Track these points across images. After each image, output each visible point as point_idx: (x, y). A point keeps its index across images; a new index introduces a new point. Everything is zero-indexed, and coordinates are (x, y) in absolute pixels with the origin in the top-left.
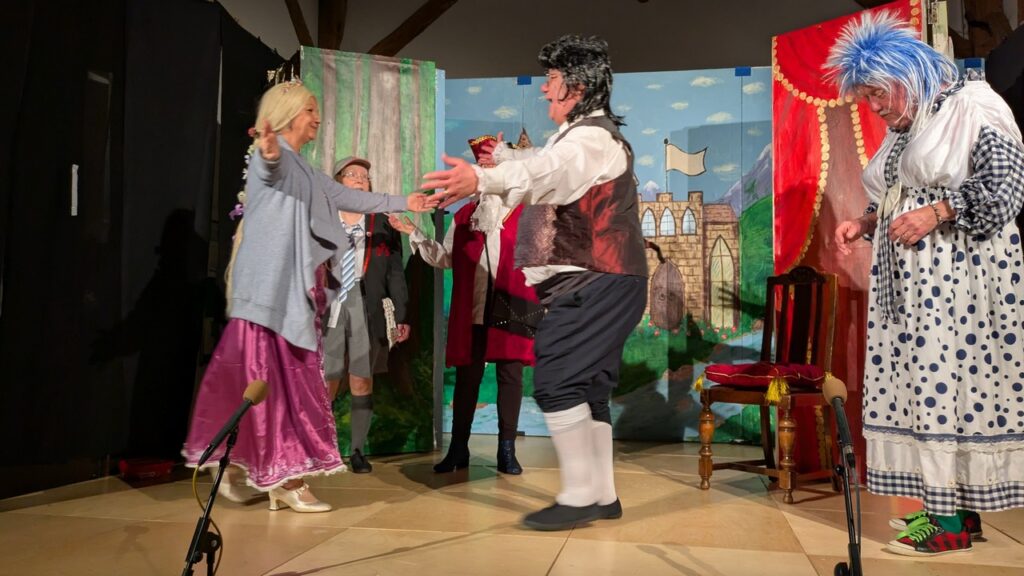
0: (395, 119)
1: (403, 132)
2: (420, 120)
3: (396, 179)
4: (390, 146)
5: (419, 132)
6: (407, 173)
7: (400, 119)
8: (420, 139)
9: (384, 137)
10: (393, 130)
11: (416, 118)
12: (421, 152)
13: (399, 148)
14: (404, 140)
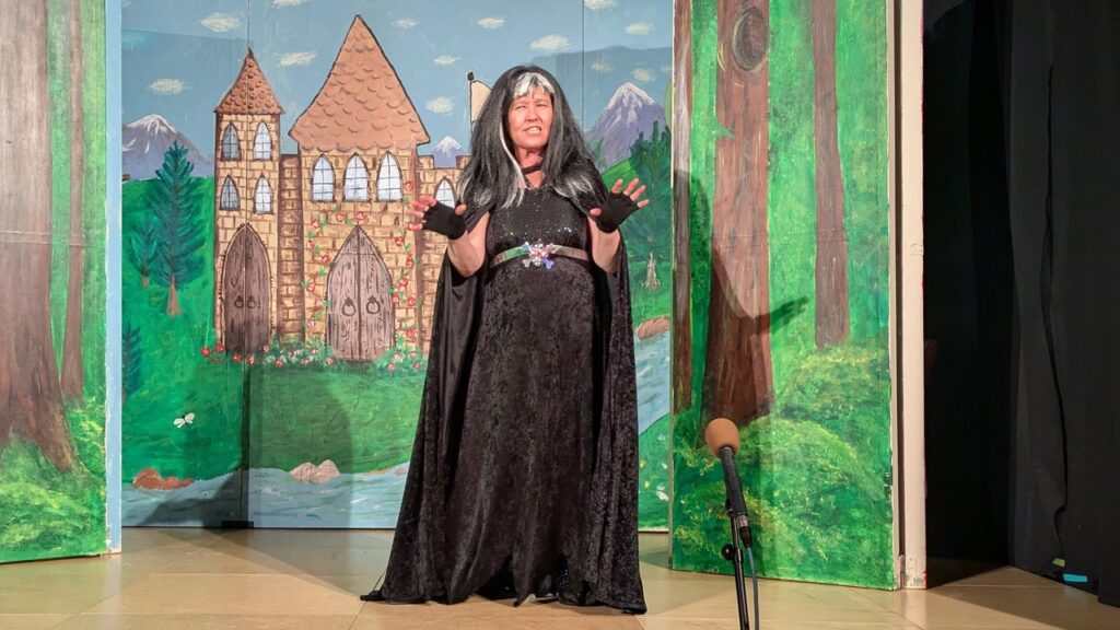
0: (38, 22)
1: (53, 45)
2: (79, 27)
3: (40, 121)
4: (30, 67)
5: (79, 47)
6: (59, 111)
7: (45, 24)
8: (81, 58)
9: (19, 52)
10: (35, 42)
11: (74, 24)
12: (81, 79)
13: (45, 71)
14: (54, 58)
